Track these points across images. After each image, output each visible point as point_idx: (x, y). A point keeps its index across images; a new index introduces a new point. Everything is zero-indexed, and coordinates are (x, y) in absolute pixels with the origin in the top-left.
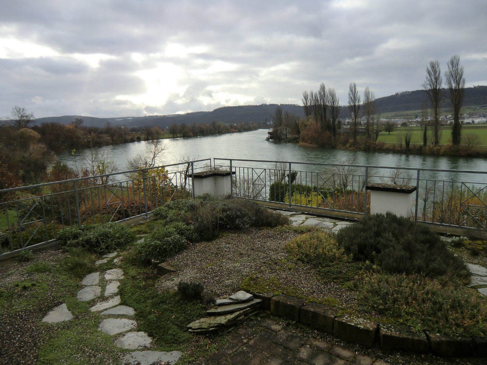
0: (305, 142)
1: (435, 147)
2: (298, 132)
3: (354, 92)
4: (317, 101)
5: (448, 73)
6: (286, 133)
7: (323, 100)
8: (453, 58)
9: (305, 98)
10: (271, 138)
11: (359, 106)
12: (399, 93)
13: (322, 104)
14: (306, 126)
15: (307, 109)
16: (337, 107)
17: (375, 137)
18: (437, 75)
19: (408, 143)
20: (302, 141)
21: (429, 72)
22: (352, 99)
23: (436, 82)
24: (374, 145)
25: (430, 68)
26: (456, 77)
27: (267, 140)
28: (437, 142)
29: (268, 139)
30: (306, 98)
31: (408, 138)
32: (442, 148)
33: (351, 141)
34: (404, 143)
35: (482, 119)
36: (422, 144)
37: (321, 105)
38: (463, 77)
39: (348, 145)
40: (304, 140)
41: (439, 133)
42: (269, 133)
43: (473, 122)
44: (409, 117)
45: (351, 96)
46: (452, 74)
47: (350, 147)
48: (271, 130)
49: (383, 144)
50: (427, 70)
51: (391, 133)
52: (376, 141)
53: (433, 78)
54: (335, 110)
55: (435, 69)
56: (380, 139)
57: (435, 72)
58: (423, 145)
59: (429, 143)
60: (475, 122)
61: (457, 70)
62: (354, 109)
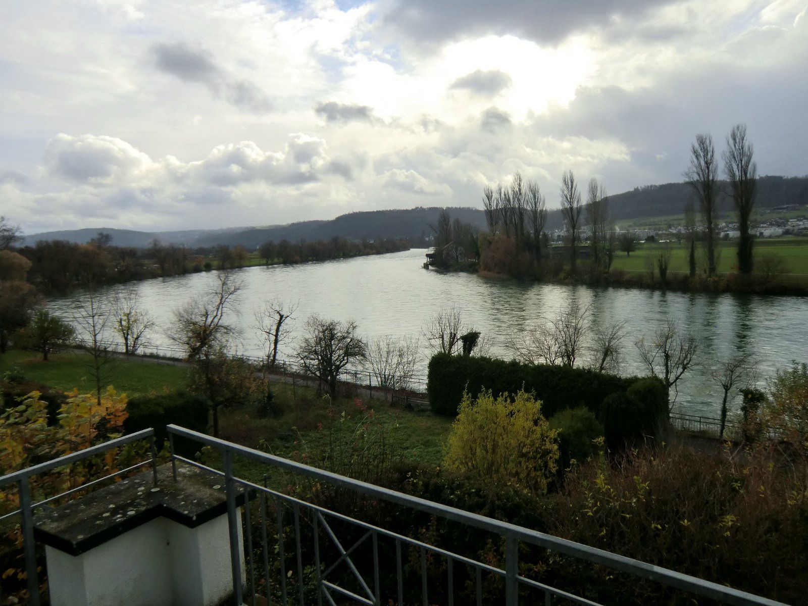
0: (490, 270)
1: (710, 277)
2: (478, 255)
3: (570, 186)
4: (509, 200)
5: (728, 154)
6: (457, 257)
7: (519, 200)
8: (736, 128)
9: (487, 196)
10: (432, 264)
11: (579, 210)
12: (639, 188)
13: (517, 206)
14: (490, 243)
15: (491, 215)
16: (542, 211)
17: (607, 261)
18: (709, 156)
19: (663, 271)
20: (485, 269)
21: (695, 152)
22: (567, 198)
23: (708, 168)
24: (605, 275)
25: (697, 146)
26: (741, 161)
27: (424, 268)
28: (712, 269)
29: (426, 266)
30: (489, 197)
31: (663, 263)
32: (723, 280)
33: (567, 267)
34: (657, 271)
35: (775, 230)
36: (688, 272)
37: (513, 209)
38: (753, 160)
39: (562, 275)
40: (487, 268)
41: (715, 254)
42: (428, 255)
43: (761, 234)
44: (658, 227)
45: (566, 192)
46: (733, 154)
47: (566, 278)
48: (431, 251)
49: (622, 273)
50: (692, 148)
51: (631, 253)
52: (609, 267)
53: (703, 163)
54: (539, 217)
55: (705, 147)
56: (617, 265)
57: (706, 152)
58: (689, 275)
59: (698, 271)
60: (764, 234)
61: (742, 148)
62: (571, 215)
